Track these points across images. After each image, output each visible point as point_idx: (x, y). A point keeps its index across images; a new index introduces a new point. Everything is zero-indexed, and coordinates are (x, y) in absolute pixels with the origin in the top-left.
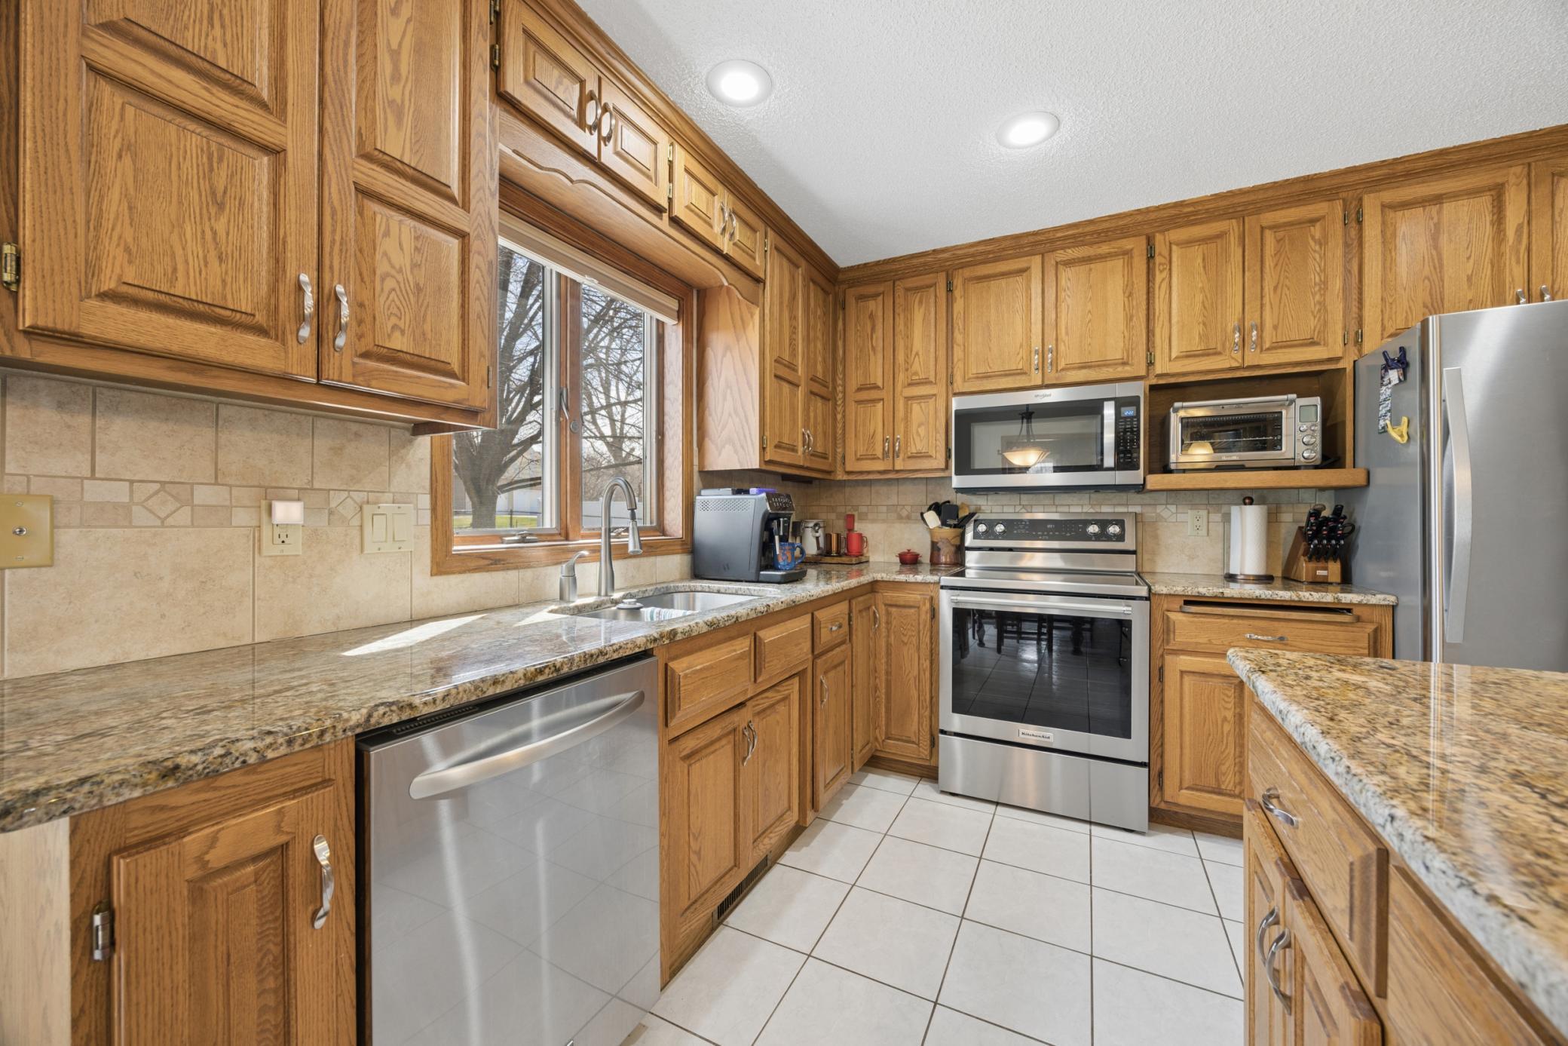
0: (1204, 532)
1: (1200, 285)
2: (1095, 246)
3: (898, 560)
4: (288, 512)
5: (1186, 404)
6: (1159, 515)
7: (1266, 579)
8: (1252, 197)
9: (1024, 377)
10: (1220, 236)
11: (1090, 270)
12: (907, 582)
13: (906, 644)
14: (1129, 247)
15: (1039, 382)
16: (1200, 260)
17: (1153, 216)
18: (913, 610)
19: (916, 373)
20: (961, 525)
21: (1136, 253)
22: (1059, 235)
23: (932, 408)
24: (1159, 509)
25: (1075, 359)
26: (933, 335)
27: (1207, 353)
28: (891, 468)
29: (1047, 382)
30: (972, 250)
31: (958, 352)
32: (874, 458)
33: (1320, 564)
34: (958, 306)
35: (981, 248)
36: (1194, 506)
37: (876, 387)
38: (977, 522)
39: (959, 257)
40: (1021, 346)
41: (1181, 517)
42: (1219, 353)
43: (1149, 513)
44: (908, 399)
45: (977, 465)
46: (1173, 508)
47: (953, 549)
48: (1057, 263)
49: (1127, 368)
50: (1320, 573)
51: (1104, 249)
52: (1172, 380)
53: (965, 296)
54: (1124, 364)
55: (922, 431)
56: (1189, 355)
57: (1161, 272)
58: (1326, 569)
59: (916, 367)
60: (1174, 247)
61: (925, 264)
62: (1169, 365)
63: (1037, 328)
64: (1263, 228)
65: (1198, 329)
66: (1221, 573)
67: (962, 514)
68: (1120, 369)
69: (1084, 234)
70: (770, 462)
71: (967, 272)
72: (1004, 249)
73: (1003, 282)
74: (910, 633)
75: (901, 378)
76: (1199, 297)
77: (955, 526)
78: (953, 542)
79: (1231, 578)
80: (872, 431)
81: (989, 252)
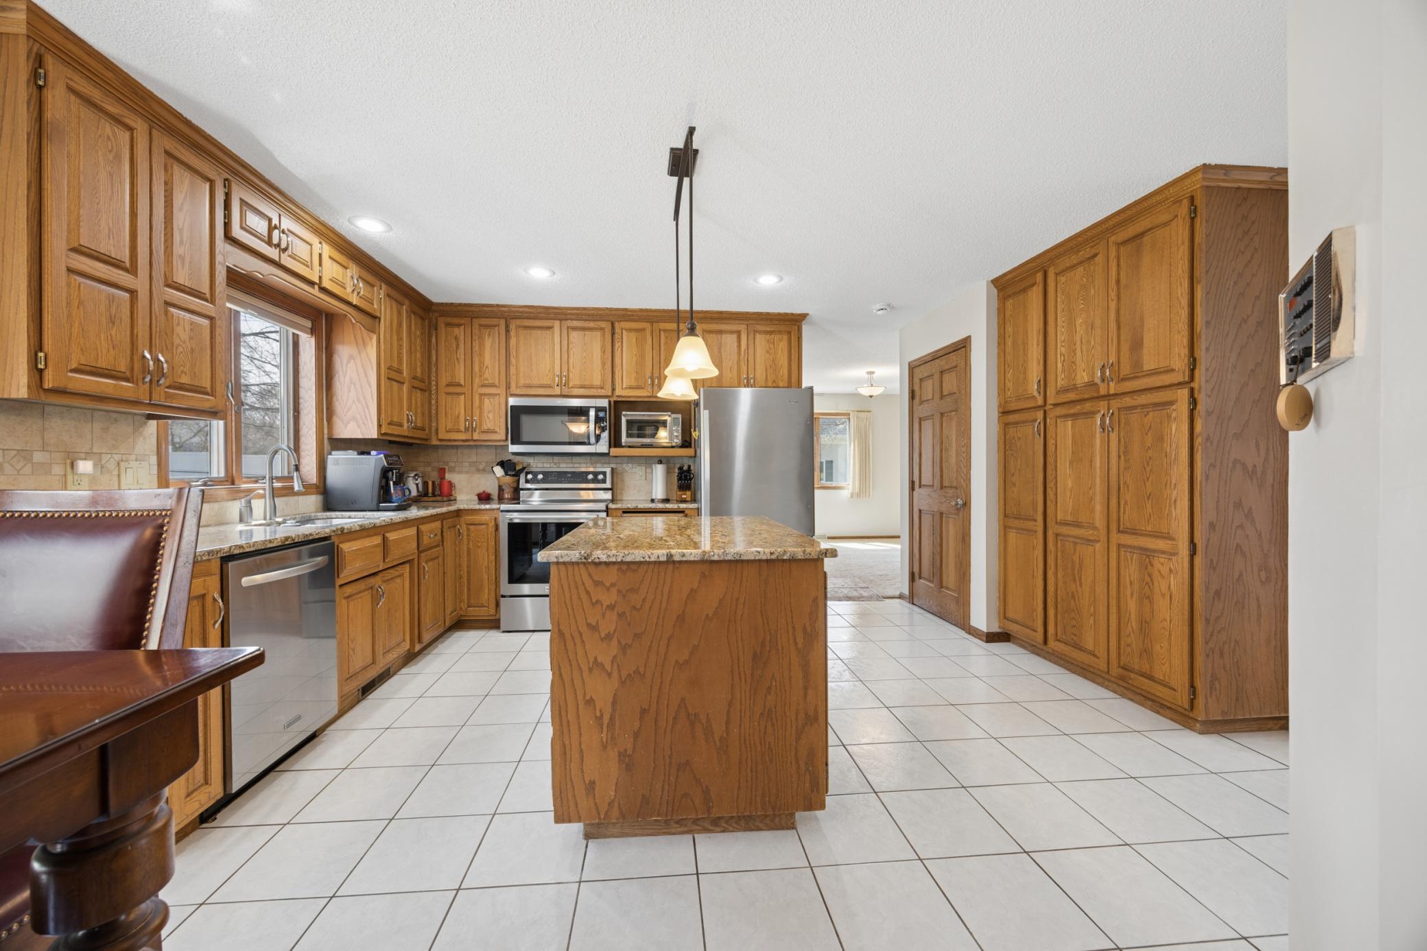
0: (644, 478)
1: (635, 353)
2: (587, 322)
3: (476, 498)
4: (85, 467)
5: (628, 413)
6: (623, 469)
7: (666, 501)
8: (655, 314)
9: (551, 389)
10: (643, 330)
11: (585, 334)
12: (480, 510)
13: (479, 547)
14: (603, 326)
15: (559, 393)
16: (635, 340)
17: (614, 312)
18: (484, 526)
19: (487, 379)
20: (517, 475)
21: (606, 330)
22: (569, 312)
23: (497, 402)
24: (624, 465)
25: (578, 383)
26: (497, 357)
27: (638, 388)
28: (470, 438)
29: (563, 393)
30: (521, 310)
31: (513, 370)
32: (459, 431)
33: (684, 493)
34: (513, 341)
35: (527, 310)
36: (640, 464)
37: (459, 385)
38: (527, 473)
39: (512, 312)
40: (549, 371)
41: (634, 470)
42: (643, 388)
43: (619, 468)
44: (481, 395)
45: (524, 439)
46: (630, 465)
47: (512, 490)
48: (568, 327)
49: (603, 391)
50: (683, 496)
51: (592, 324)
52: (624, 399)
53: (517, 335)
54: (602, 388)
55: (491, 416)
56: (630, 388)
57: (618, 342)
58: (685, 494)
59: (486, 375)
60: (624, 331)
61: (492, 311)
62: (622, 392)
63: (557, 362)
64: (660, 330)
65: (634, 375)
66: (650, 499)
67: (518, 468)
68: (599, 390)
69: (582, 314)
70: (385, 434)
71: (518, 322)
72: (539, 313)
73: (539, 332)
74: (482, 541)
75: (477, 381)
76: (635, 359)
77: (513, 475)
78: (512, 485)
79: (653, 501)
80: (457, 413)
81: (531, 313)
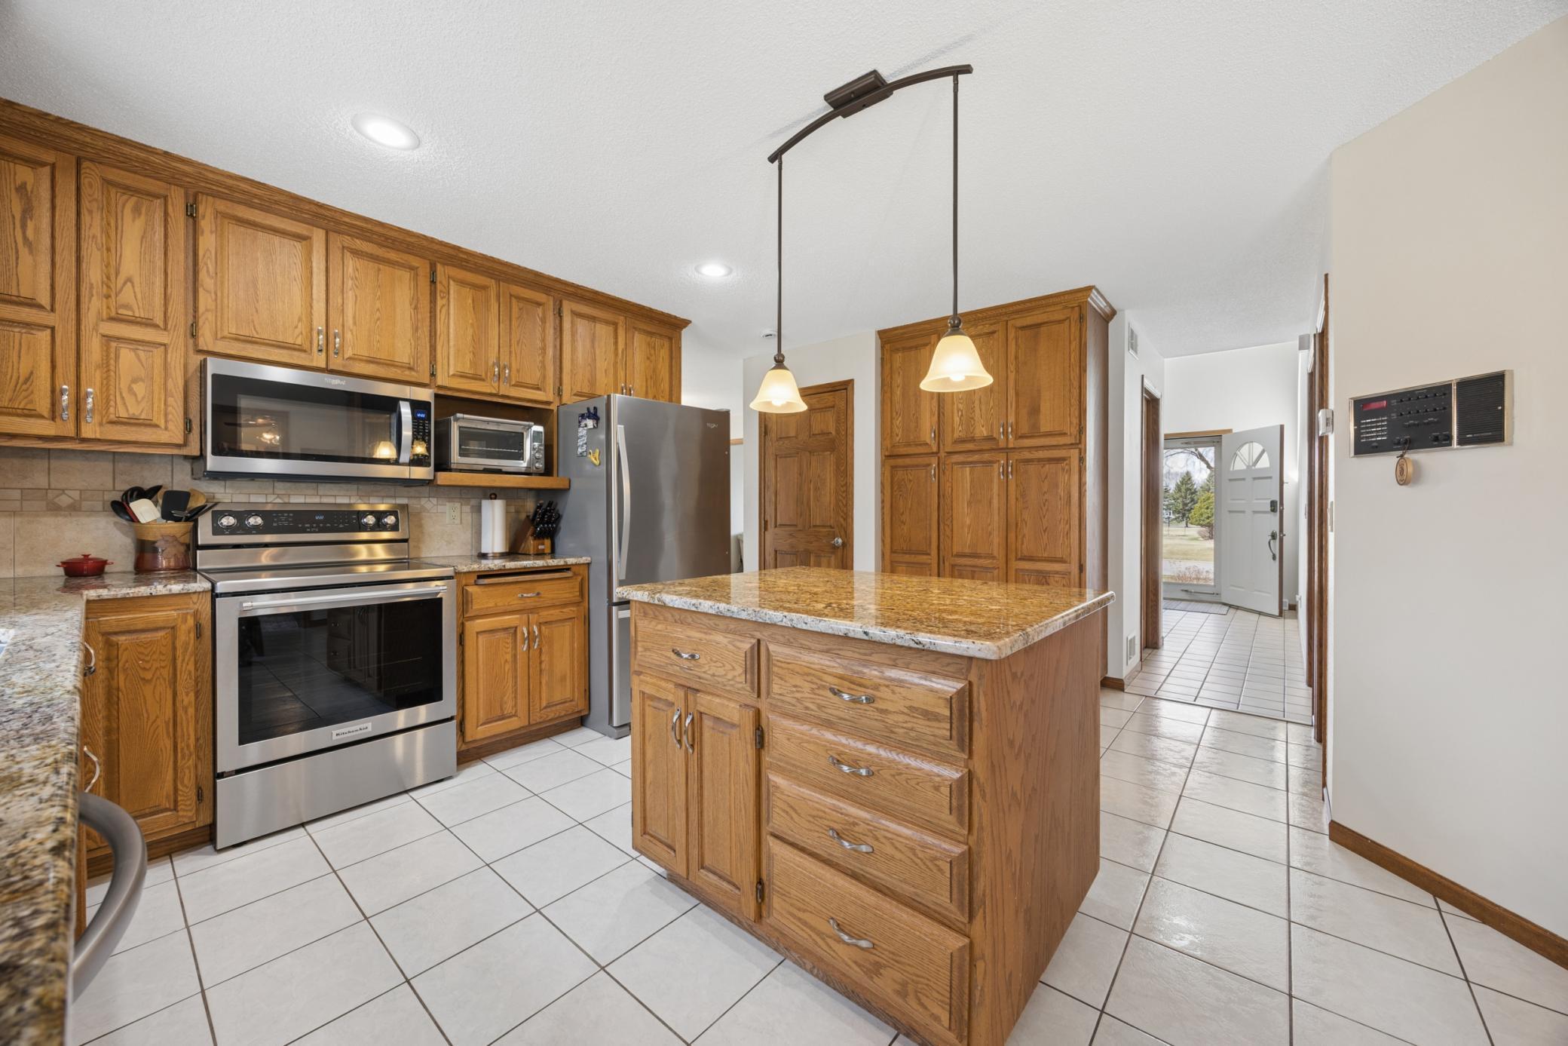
0: (458, 521)
1: (470, 321)
2: (383, 249)
3: (61, 571)
5: (466, 416)
6: (422, 506)
7: (503, 555)
8: (505, 269)
9: (303, 355)
10: (484, 288)
11: (379, 270)
12: (151, 596)
13: (149, 681)
14: (416, 265)
15: (323, 365)
16: (470, 301)
17: (436, 247)
18: (161, 634)
19: (127, 307)
20: (193, 517)
21: (421, 272)
22: (347, 220)
23: (160, 360)
24: (423, 501)
25: (364, 352)
26: (160, 263)
27: (476, 378)
28: (72, 434)
29: (331, 367)
30: (230, 182)
31: (205, 301)
32: (31, 414)
33: (541, 541)
34: (207, 242)
35: (243, 185)
36: (451, 499)
37: (32, 304)
38: (217, 515)
39: (207, 180)
40: (300, 320)
41: (441, 508)
42: (483, 380)
43: (414, 504)
44: (108, 338)
46: (434, 501)
47: (182, 549)
48: (343, 247)
49: (413, 373)
50: (540, 547)
51: (393, 255)
52: (449, 393)
53: (220, 235)
54: (411, 369)
55: (140, 389)
56: (463, 376)
57: (442, 298)
58: (543, 544)
59: (127, 295)
60: (451, 282)
61: (144, 161)
62: (446, 379)
63: (319, 307)
64: (511, 295)
65: (469, 357)
66: (475, 553)
67: (193, 504)
68: (407, 372)
69: (373, 232)
71: (222, 206)
72: (276, 202)
73: (276, 240)
75: (94, 307)
76: (470, 331)
77: (187, 519)
78: (182, 540)
79: (484, 556)
80: (24, 371)
81: (255, 196)
